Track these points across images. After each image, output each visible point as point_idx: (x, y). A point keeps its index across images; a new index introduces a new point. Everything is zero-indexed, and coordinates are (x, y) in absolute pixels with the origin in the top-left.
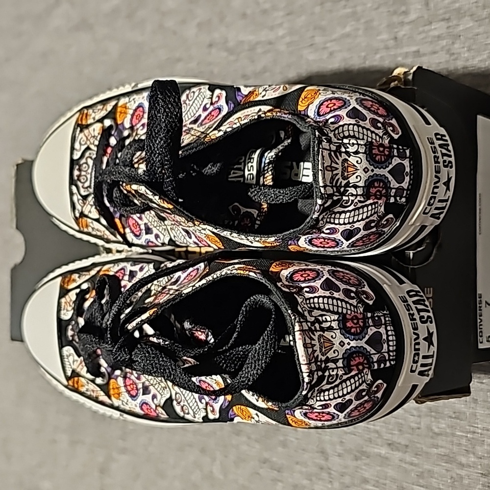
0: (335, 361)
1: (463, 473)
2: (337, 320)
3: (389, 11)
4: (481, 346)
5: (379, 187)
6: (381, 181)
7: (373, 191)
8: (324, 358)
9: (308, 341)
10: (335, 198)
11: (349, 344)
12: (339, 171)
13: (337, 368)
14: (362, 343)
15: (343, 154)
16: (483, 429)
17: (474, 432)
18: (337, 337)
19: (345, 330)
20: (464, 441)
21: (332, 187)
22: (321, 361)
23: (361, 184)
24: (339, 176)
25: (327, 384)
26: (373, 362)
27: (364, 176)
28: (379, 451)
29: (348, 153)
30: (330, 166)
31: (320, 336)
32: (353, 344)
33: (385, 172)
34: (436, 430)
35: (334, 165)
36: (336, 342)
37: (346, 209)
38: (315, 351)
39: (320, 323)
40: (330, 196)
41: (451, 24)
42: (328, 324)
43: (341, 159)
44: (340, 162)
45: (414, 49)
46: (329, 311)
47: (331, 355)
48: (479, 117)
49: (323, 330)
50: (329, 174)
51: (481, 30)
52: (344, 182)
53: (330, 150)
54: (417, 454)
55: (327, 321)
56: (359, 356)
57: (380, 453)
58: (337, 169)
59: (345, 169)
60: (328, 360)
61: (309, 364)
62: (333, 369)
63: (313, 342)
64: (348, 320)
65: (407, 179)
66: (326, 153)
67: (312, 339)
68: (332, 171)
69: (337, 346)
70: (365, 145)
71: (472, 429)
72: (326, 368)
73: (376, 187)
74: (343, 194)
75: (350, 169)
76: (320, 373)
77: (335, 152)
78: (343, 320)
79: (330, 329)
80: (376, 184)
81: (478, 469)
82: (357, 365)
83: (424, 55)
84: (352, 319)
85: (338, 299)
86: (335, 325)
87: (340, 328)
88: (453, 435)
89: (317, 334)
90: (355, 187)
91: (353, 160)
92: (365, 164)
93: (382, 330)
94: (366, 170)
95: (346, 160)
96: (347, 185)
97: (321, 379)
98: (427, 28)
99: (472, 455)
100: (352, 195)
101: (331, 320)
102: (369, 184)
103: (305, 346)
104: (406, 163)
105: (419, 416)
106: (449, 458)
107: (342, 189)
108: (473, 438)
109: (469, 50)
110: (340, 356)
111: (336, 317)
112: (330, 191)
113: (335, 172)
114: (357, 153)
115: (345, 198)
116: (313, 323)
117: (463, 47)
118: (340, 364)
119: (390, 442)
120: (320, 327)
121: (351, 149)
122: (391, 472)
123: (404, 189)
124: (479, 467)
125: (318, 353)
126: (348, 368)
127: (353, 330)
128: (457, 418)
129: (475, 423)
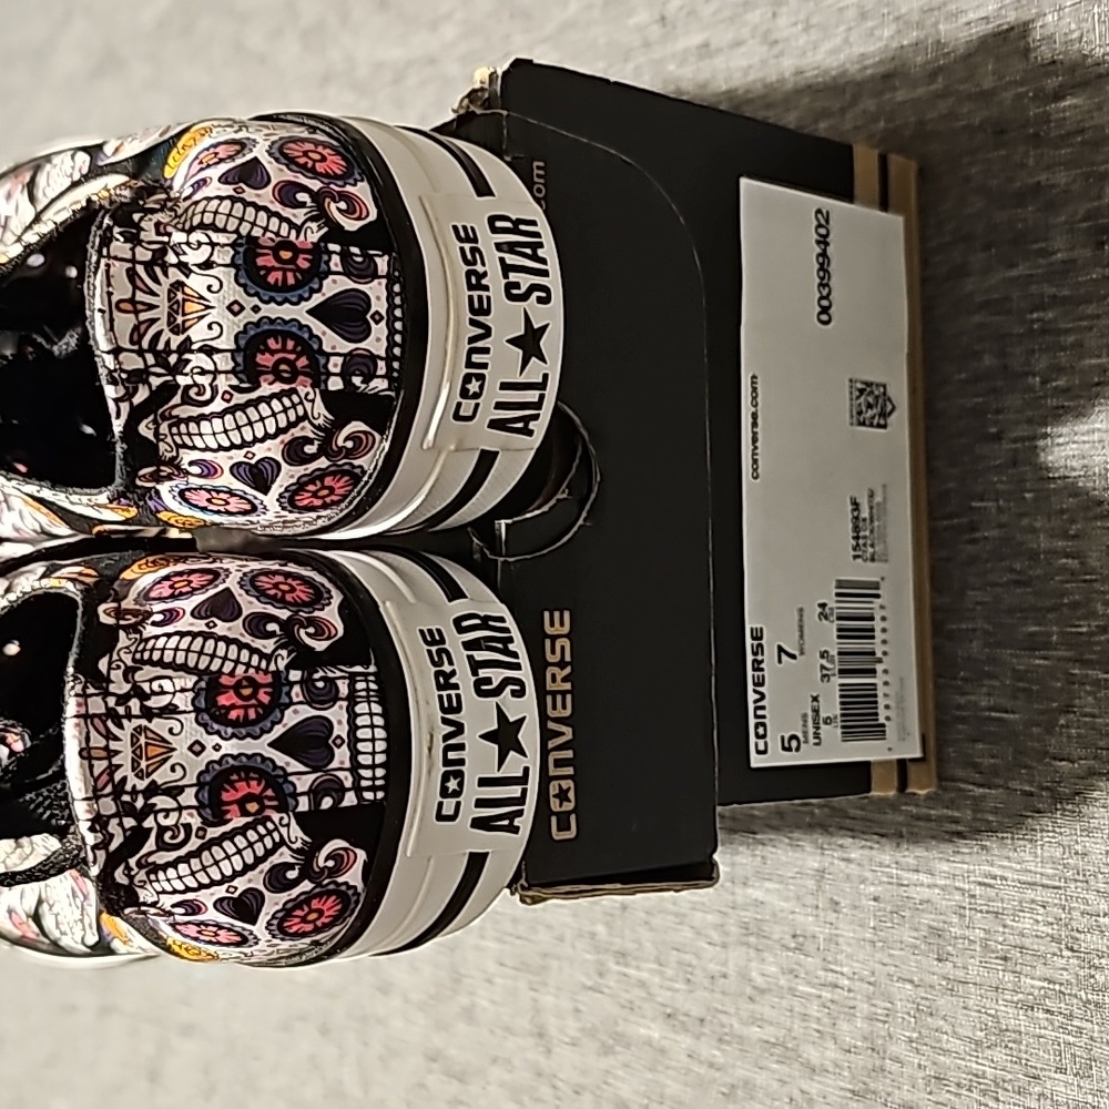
0: (174, 791)
1: (814, 1088)
2: (192, 690)
5: (284, 349)
6: (286, 335)
7: (265, 360)
8: (142, 785)
9: (97, 741)
10: (155, 382)
11: (217, 748)
12: (162, 312)
13: (180, 809)
14: (261, 746)
15: (172, 270)
17: (835, 986)
18: (185, 731)
19: (210, 711)
20: (814, 1009)
21: (141, 353)
22: (134, 792)
23: (226, 342)
24: (162, 324)
25: (159, 849)
26: (295, 795)
27: (233, 325)
28: (648, 1032)
29: (184, 268)
30: (132, 300)
31: (139, 730)
32: (230, 747)
33: (299, 312)
34: (759, 980)
35: (140, 296)
36: (181, 745)
37: (206, 410)
38: (113, 769)
39: (143, 696)
40: (140, 376)
42: (164, 701)
43: (166, 283)
44: (163, 290)
46: (173, 666)
47: (162, 776)
48: (744, 182)
49: (148, 713)
50: (125, 322)
52: (176, 341)
53: (133, 261)
54: (720, 1040)
55: (163, 693)
56: (247, 780)
57: (650, 1038)
58: (151, 307)
59: (175, 308)
60: (153, 790)
61: (96, 795)
62: (167, 812)
63: (113, 745)
64: (224, 689)
65: (379, 331)
66: (119, 269)
67: (109, 736)
68: (136, 313)
69: (181, 754)
70: (233, 245)
71: (831, 977)
72: (149, 810)
73: (273, 352)
74: (176, 370)
75: (190, 307)
76: (129, 822)
77: (148, 266)
78: (210, 688)
79: (170, 711)
80: (271, 343)
82: (242, 803)
84: (237, 687)
85: (229, 641)
86: (183, 702)
87: (197, 710)
88: (792, 991)
89: (129, 726)
90: (209, 351)
91: (197, 283)
92: (232, 292)
93: (337, 714)
94: (234, 308)
95: (179, 285)
96: (186, 346)
97: (136, 838)
99: (831, 1044)
100: (203, 372)
101: (177, 689)
102: (250, 345)
103: (86, 754)
104: (376, 291)
105: (724, 946)
106: (784, 1050)
107: (173, 359)
108: (832, 1001)
110: (191, 779)
111: (190, 681)
112: (132, 362)
113: (143, 316)
114: (207, 265)
115: (182, 381)
116: (123, 699)
118: (188, 797)
119: (669, 1011)
120: (143, 707)
121: (193, 257)
122: (672, 1085)
123: (374, 358)
124: (847, 1074)
125: (126, 771)
126: (213, 810)
127: (233, 715)
128: (799, 949)
129: (836, 963)
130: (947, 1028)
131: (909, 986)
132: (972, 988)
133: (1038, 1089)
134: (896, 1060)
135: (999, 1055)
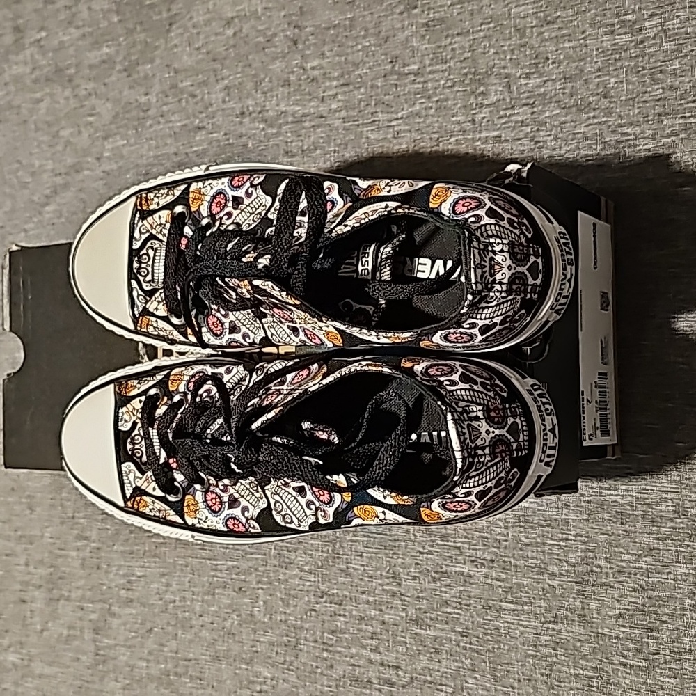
0: (483, 449)
1: (556, 583)
2: (482, 410)
3: (466, 90)
4: (585, 444)
5: (519, 284)
6: (521, 278)
7: (514, 287)
8: (473, 446)
9: (460, 429)
10: (483, 294)
11: (493, 432)
12: (487, 269)
13: (485, 455)
14: (504, 432)
15: (490, 253)
16: (576, 536)
17: (567, 539)
18: (485, 427)
19: (490, 420)
20: (555, 550)
21: (481, 284)
22: (471, 448)
23: (505, 281)
24: (487, 273)
25: (475, 471)
26: (513, 450)
27: (508, 274)
28: (461, 569)
29: (494, 252)
30: (480, 264)
31: (469, 425)
32: (497, 432)
33: (523, 269)
34: (526, 541)
35: (483, 263)
36: (483, 430)
37: (490, 305)
38: (465, 439)
39: (468, 413)
40: (480, 292)
41: (535, 109)
42: (474, 414)
43: (488, 257)
44: (487, 260)
45: (496, 133)
46: (472, 402)
47: (479, 442)
48: (580, 213)
49: (470, 419)
50: (479, 272)
51: (568, 118)
52: (491, 279)
53: (479, 249)
54: (504, 569)
55: (473, 411)
56: (502, 445)
57: (463, 572)
58: (486, 266)
59: (492, 267)
60: (477, 448)
61: (462, 451)
62: (481, 456)
63: (464, 431)
64: (491, 410)
65: (540, 276)
66: (476, 252)
67: (463, 428)
68: (482, 269)
69: (484, 435)
70: (508, 244)
71: (564, 536)
72: (476, 455)
73: (517, 284)
74: (490, 290)
75: (496, 267)
76: (471, 460)
77: (483, 250)
78: (487, 410)
79: (477, 418)
80: (517, 282)
81: (572, 577)
82: (501, 452)
83: (507, 141)
84: (494, 410)
85: (478, 391)
86: (480, 414)
87: (485, 418)
88: (544, 544)
89: (466, 423)
90: (501, 283)
91: (498, 258)
92: (509, 262)
93: (518, 420)
94: (509, 268)
95: (492, 259)
96: (494, 281)
97: (471, 465)
98: (508, 113)
99: (565, 564)
100: (498, 291)
101: (477, 410)
102: (512, 281)
103: (458, 433)
104: (539, 261)
105: (506, 528)
106: (541, 569)
107: (489, 286)
108: (566, 546)
109: (555, 139)
110: (487, 444)
111: (481, 408)
112: (480, 287)
113: (484, 270)
114: (502, 251)
115: (492, 294)
116: (462, 413)
117: (550, 135)
118: (487, 451)
119: (473, 559)
120: (468, 417)
121: (497, 248)
122: (475, 591)
123: (537, 286)
124: (573, 575)
125: (468, 440)
126: (493, 455)
127: (496, 420)
128: (548, 526)
129: (568, 530)
130: (625, 551)
131: (606, 536)
132: (638, 534)
133: (667, 571)
134: (599, 566)
135: (648, 559)
